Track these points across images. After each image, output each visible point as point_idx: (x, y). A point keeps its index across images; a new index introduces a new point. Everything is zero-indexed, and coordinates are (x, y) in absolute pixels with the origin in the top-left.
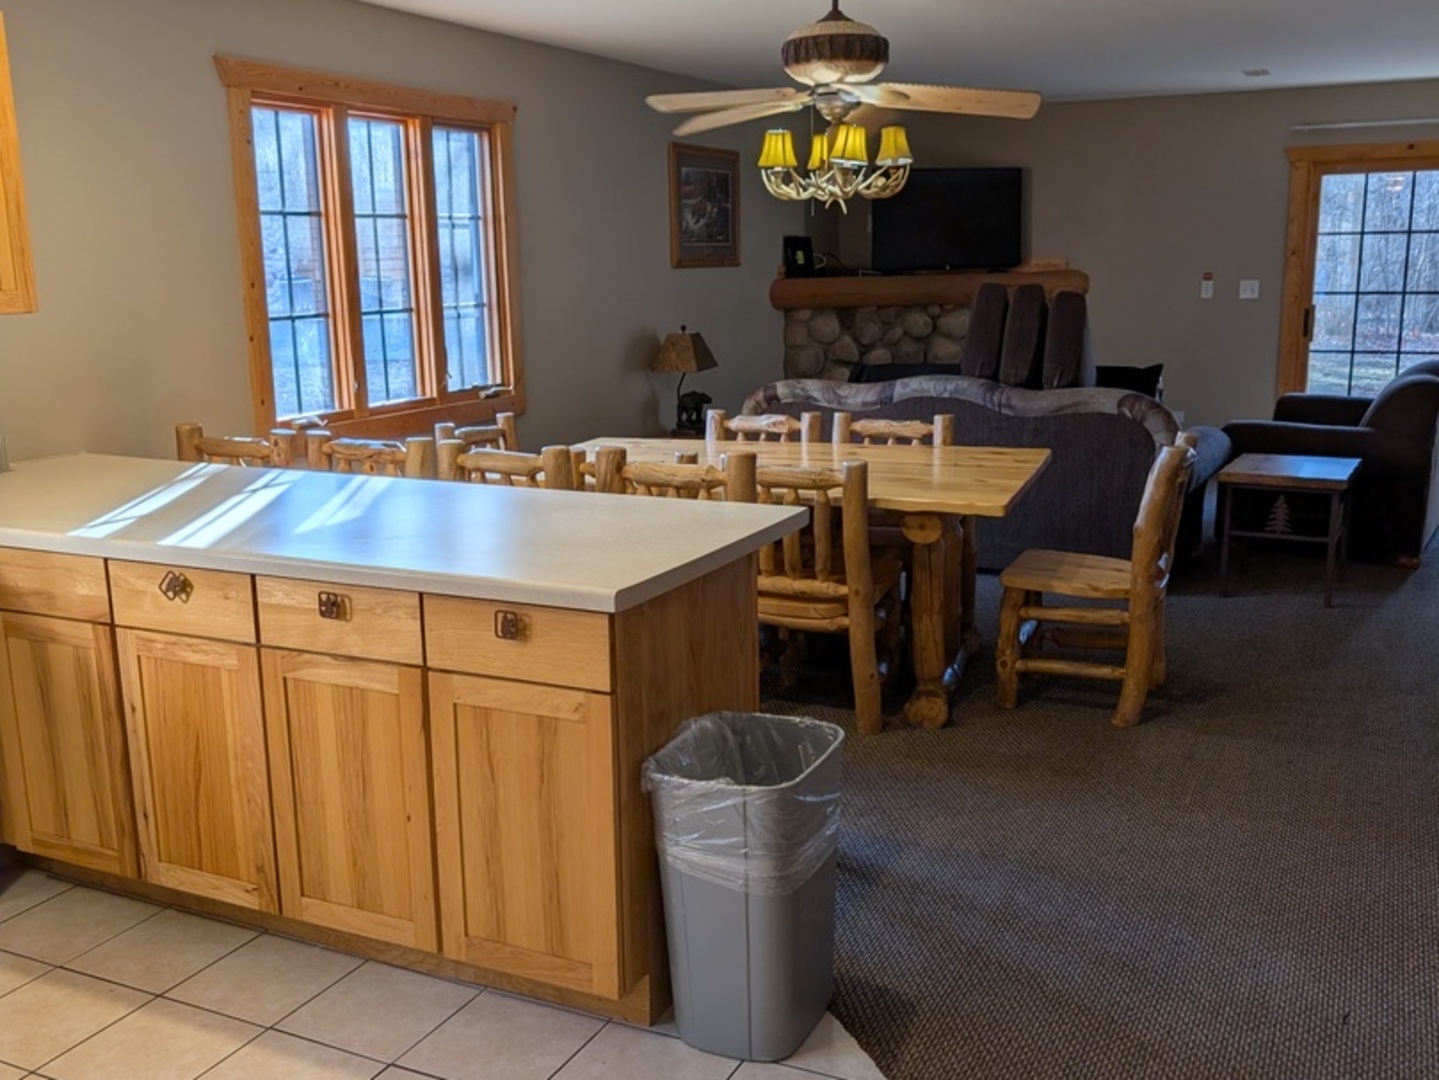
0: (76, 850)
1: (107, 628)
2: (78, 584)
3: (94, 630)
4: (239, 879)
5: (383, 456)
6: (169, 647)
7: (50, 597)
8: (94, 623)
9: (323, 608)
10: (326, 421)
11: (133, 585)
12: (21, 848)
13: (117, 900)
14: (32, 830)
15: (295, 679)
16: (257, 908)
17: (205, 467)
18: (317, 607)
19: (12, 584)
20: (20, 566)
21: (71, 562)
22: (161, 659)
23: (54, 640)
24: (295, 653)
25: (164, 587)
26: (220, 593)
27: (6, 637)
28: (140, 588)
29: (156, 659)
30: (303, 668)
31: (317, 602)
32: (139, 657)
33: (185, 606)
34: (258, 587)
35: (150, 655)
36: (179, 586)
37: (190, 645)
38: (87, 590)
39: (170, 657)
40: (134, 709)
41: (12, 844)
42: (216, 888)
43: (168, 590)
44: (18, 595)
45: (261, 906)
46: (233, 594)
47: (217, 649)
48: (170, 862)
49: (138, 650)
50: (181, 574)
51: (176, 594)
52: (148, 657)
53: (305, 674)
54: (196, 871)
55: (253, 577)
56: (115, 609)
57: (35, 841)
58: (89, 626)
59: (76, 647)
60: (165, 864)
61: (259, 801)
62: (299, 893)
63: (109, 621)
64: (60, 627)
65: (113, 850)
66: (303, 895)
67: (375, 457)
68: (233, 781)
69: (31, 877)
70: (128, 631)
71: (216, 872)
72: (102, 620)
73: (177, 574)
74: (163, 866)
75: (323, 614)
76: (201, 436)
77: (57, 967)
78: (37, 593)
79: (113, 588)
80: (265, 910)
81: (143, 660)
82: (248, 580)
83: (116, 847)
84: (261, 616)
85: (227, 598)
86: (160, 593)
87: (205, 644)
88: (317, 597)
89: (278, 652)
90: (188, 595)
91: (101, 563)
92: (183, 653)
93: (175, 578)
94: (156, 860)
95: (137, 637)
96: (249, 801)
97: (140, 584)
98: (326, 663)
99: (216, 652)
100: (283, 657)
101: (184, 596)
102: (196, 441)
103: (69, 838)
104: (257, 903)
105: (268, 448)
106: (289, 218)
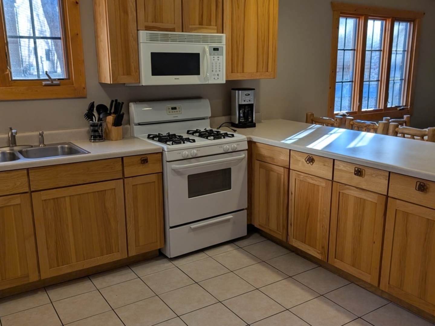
0: (270, 230)
1: (288, 170)
2: (281, 156)
3: (284, 169)
4: (316, 249)
5: (370, 127)
6: (305, 177)
7: (273, 159)
8: (284, 167)
9: (356, 172)
10: (349, 114)
11: (297, 158)
12: (255, 226)
13: (279, 246)
14: (259, 222)
15: (342, 193)
16: (320, 259)
17: (314, 126)
18: (354, 172)
19: (263, 154)
20: (266, 149)
21: (282, 148)
22: (302, 181)
23: (272, 171)
24: (344, 185)
25: (306, 160)
26: (323, 164)
27: (260, 168)
28: (299, 159)
29: (300, 180)
30: (346, 190)
31: (354, 170)
32: (295, 179)
33: (311, 166)
34: (335, 163)
35: (299, 179)
36: (311, 160)
37: (311, 178)
38: (283, 158)
39: (305, 180)
40: (292, 194)
41: (253, 224)
42: (309, 250)
43: (307, 161)
44: (264, 157)
45: (321, 258)
46: (327, 164)
47: (319, 180)
48: (296, 239)
49: (295, 177)
50: (312, 157)
51: (310, 162)
52: (298, 180)
53: (346, 192)
54: (304, 244)
55: (334, 160)
56: (291, 164)
57: (260, 225)
58: (283, 168)
59: (278, 174)
60: (295, 240)
61: (326, 227)
62: (334, 257)
63: (288, 167)
64: (275, 167)
65: (280, 232)
66: (335, 258)
67: (367, 127)
68: (318, 220)
69: (256, 235)
70: (294, 171)
71: (310, 245)
72: (286, 167)
73: (311, 156)
74: (294, 240)
75: (355, 174)
76: (313, 116)
77: (263, 261)
78: (270, 157)
79: (291, 158)
80: (323, 260)
81: (297, 180)
82: (332, 161)
83: (281, 231)
84: (335, 172)
85: (325, 165)
86: (305, 161)
87: (316, 178)
88: (354, 169)
89: (339, 184)
90: (313, 163)
91: (289, 151)
92: (309, 180)
93: (310, 157)
94: (292, 237)
95: (296, 173)
96: (322, 227)
97: (299, 158)
98: (354, 190)
99: (319, 181)
100: (340, 186)
101: (311, 163)
102: (312, 118)
103: (269, 226)
104: (321, 257)
105: (334, 121)
106: (346, 51)
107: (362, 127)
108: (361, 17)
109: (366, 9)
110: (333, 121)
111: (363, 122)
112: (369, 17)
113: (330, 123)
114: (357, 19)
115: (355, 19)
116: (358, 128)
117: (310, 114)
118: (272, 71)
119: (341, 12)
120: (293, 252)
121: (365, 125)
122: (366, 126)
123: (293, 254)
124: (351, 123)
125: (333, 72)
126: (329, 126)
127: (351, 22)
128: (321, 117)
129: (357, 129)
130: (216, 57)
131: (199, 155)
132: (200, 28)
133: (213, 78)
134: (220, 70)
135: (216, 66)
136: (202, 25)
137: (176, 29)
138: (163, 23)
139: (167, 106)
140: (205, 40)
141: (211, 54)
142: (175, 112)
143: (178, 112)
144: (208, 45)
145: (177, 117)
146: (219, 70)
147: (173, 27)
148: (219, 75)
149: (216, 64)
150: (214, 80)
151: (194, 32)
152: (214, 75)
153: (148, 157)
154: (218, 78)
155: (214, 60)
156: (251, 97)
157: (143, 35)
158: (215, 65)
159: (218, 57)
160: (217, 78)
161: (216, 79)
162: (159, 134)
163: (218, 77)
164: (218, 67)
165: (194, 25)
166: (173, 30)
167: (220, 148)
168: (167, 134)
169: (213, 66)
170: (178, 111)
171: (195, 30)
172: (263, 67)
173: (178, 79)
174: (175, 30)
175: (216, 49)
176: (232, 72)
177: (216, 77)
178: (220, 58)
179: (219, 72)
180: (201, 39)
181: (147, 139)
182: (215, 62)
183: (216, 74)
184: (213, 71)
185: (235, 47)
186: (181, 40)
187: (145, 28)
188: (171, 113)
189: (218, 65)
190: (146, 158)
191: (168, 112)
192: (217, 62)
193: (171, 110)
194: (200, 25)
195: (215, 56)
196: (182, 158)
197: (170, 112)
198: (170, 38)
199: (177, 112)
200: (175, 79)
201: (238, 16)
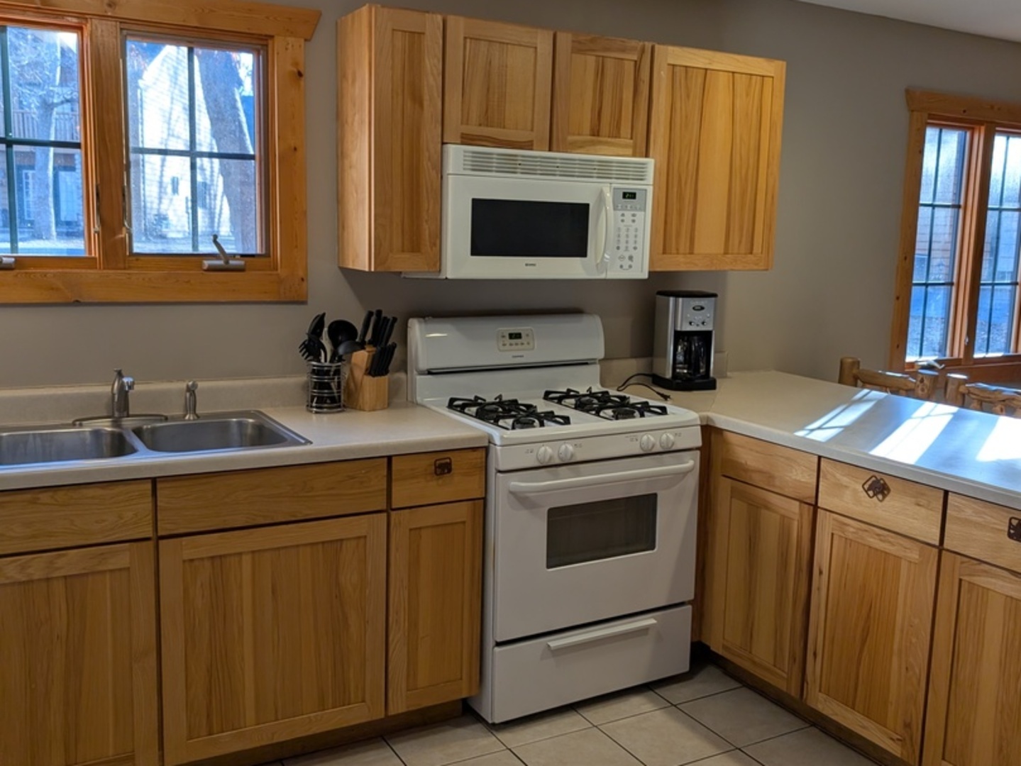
0: (754, 663)
1: (812, 508)
2: (794, 470)
3: (800, 506)
4: (885, 726)
5: (1015, 402)
6: (860, 533)
7: (771, 477)
8: (801, 501)
9: (1012, 531)
10: (943, 366)
11: (839, 480)
12: (713, 649)
14: (724, 638)
15: (970, 583)
16: (899, 756)
18: (1007, 529)
19: (743, 462)
20: (751, 450)
21: (797, 451)
22: (851, 540)
23: (767, 508)
24: (975, 562)
25: (866, 487)
26: (913, 500)
27: (731, 497)
28: (845, 484)
29: (846, 539)
30: (979, 576)
31: (1007, 525)
32: (833, 534)
33: (880, 504)
34: (949, 501)
35: (842, 535)
36: (879, 486)
37: (878, 535)
38: (802, 476)
39: (860, 541)
40: (821, 573)
41: (708, 643)
42: (864, 727)
43: (869, 489)
44: (746, 470)
45: (902, 754)
46: (923, 502)
47: (901, 542)
48: (828, 695)
49: (833, 529)
50: (882, 479)
51: (875, 495)
52: (840, 536)
53: (982, 581)
54: (849, 709)
55: (946, 493)
56: (820, 495)
57: (725, 647)
58: (797, 503)
59: (783, 517)
60: (825, 696)
61: (917, 671)
62: (941, 756)
63: (813, 503)
64: (775, 500)
65: (783, 671)
66: (943, 759)
67: (1007, 402)
68: (896, 647)
69: (712, 671)
70: (828, 513)
71: (867, 715)
72: (808, 501)
73: (879, 478)
74: (821, 696)
75: (1010, 536)
76: (858, 368)
77: (737, 748)
78: (760, 472)
79: (821, 479)
80: (905, 759)
81: (835, 537)
82: (941, 494)
83: (786, 670)
84: (948, 526)
85: (919, 505)
86: (862, 489)
87: (892, 537)
88: (1007, 521)
89: (959, 557)
90: (884, 496)
91: (816, 459)
92: (871, 540)
93: (877, 481)
94: (818, 689)
95: (834, 519)
96: (907, 669)
97: (845, 480)
98: (1006, 577)
99: (901, 545)
100: (962, 563)
101: (880, 497)
102: (855, 371)
103: (750, 652)
104: (900, 752)
105: (915, 383)
106: (936, 209)
107: (991, 402)
108: (977, 127)
109: (992, 107)
110: (912, 382)
111: (996, 390)
112: (998, 129)
113: (906, 388)
114: (966, 133)
115: (960, 132)
116: (981, 405)
117: (850, 360)
118: (762, 253)
119: (930, 115)
120: (814, 724)
121: (1001, 397)
122: (1004, 401)
123: (814, 730)
124: (962, 389)
125: (906, 258)
126: (901, 395)
127: (952, 140)
128: (880, 372)
129: (978, 407)
130: (628, 214)
131: (579, 458)
132: (593, 143)
133: (619, 267)
134: (637, 246)
135: (627, 236)
136: (598, 135)
137: (535, 142)
138: (504, 127)
139: (500, 329)
140: (604, 172)
141: (618, 206)
142: (517, 344)
143: (526, 346)
144: (611, 184)
145: (521, 356)
146: (633, 246)
147: (530, 139)
148: (634, 259)
149: (628, 230)
150: (620, 269)
151: (579, 151)
152: (622, 258)
153: (453, 460)
154: (630, 267)
155: (623, 221)
156: (708, 315)
157: (456, 155)
158: (626, 233)
159: (634, 215)
160: (627, 267)
161: (624, 267)
162: (477, 398)
163: (630, 263)
164: (631, 239)
165: (579, 134)
166: (528, 145)
167: (632, 440)
168: (496, 399)
169: (619, 236)
170: (525, 343)
171: (581, 147)
172: (740, 242)
173: (534, 265)
174: (532, 145)
175: (630, 195)
176: (664, 252)
177: (626, 263)
178: (638, 216)
179: (633, 250)
180: (595, 169)
181: (447, 409)
182: (625, 226)
183: (627, 255)
184: (618, 248)
185: (675, 189)
186: (548, 170)
187: (462, 137)
188: (508, 347)
189: (632, 233)
190: (448, 461)
191: (501, 344)
192: (631, 226)
193: (508, 341)
194: (594, 135)
195: (626, 213)
196: (537, 464)
197: (504, 345)
198: (520, 164)
199: (522, 344)
200: (527, 265)
201: (687, 117)
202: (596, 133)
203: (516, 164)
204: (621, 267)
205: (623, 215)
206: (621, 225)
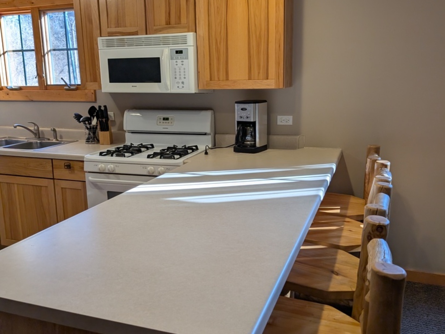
130: (179, 61)
132: (166, 28)
133: (177, 87)
134: (186, 77)
135: (180, 72)
136: (170, 24)
138: (125, 27)
140: (165, 42)
141: (173, 58)
144: (169, 47)
146: (184, 77)
147: (136, 30)
148: (185, 83)
149: (180, 69)
150: (178, 88)
151: (160, 33)
152: (178, 83)
154: (183, 87)
155: (177, 65)
157: (101, 41)
158: (179, 71)
159: (182, 62)
160: (181, 87)
161: (180, 88)
163: (183, 85)
164: (182, 74)
165: (160, 25)
166: (136, 33)
169: (175, 72)
171: (160, 31)
172: (259, 73)
173: (136, 86)
174: (138, 33)
175: (179, 52)
177: (181, 85)
178: (184, 62)
179: (184, 79)
180: (161, 41)
182: (178, 67)
183: (180, 81)
184: (176, 78)
185: (214, 47)
187: (108, 34)
189: (182, 71)
192: (181, 67)
194: (167, 24)
195: (178, 60)
200: (132, 86)
202: (168, 23)
203: (124, 42)
204: (178, 87)
205: (177, 62)
206: (176, 67)
